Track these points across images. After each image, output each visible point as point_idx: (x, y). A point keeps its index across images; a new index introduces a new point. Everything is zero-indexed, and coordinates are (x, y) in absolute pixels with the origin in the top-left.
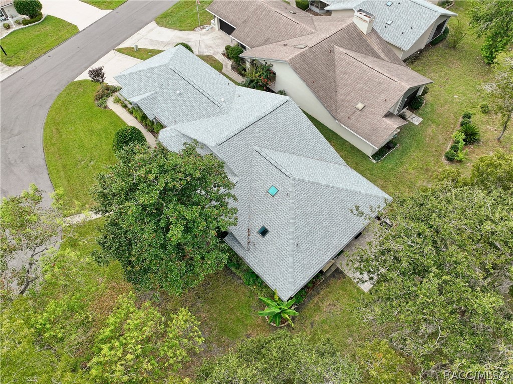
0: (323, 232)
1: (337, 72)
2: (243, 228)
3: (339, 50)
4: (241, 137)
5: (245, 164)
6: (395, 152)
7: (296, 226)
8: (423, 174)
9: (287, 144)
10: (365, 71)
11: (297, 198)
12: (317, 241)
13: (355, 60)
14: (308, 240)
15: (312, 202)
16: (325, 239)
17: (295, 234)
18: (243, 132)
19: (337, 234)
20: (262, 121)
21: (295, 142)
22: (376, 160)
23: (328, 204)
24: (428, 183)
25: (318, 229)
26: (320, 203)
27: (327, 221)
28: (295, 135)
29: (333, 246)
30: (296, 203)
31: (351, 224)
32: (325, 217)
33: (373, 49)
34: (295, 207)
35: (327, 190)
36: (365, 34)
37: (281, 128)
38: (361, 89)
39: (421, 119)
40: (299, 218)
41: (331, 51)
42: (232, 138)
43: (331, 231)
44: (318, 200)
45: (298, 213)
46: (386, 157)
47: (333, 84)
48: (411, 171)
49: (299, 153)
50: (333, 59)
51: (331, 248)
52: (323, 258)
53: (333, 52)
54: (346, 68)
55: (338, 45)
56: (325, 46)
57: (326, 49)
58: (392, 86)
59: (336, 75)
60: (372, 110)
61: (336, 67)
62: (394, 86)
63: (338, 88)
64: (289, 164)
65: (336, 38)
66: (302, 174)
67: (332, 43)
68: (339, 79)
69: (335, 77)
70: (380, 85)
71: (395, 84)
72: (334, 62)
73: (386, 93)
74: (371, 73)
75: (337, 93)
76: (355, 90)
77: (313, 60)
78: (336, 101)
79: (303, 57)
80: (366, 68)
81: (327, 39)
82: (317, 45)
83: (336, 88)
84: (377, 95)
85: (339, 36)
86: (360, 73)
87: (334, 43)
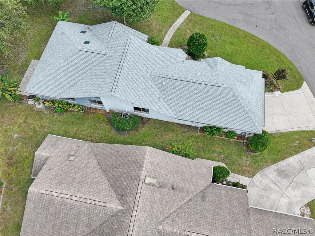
0: (54, 48)
3: (115, 206)
10: (79, 191)
21: (93, 78)
25: (57, 46)
26: (60, 54)
29: (48, 48)
41: (122, 197)
43: (51, 51)
44: (62, 54)
45: (68, 41)
52: (51, 41)
53: (119, 200)
54: (98, 188)
55: (120, 214)
56: (129, 199)
57: (127, 195)
58: (47, 184)
59: (106, 178)
60: (61, 159)
61: (110, 185)
62: (45, 185)
63: (98, 166)
64: (87, 59)
65: (126, 220)
66: (76, 58)
67: (125, 209)
68: (101, 175)
69: (106, 175)
70: (59, 181)
71: (44, 187)
72: (114, 190)
73: (51, 176)
74: (71, 191)
75: (97, 162)
76: (82, 170)
77: (130, 172)
78: (95, 156)
79: (139, 164)
80: (78, 194)
81: (132, 209)
82: (136, 191)
83: (100, 166)
84: (60, 172)
85: (124, 226)
86: (83, 187)
87: (124, 211)
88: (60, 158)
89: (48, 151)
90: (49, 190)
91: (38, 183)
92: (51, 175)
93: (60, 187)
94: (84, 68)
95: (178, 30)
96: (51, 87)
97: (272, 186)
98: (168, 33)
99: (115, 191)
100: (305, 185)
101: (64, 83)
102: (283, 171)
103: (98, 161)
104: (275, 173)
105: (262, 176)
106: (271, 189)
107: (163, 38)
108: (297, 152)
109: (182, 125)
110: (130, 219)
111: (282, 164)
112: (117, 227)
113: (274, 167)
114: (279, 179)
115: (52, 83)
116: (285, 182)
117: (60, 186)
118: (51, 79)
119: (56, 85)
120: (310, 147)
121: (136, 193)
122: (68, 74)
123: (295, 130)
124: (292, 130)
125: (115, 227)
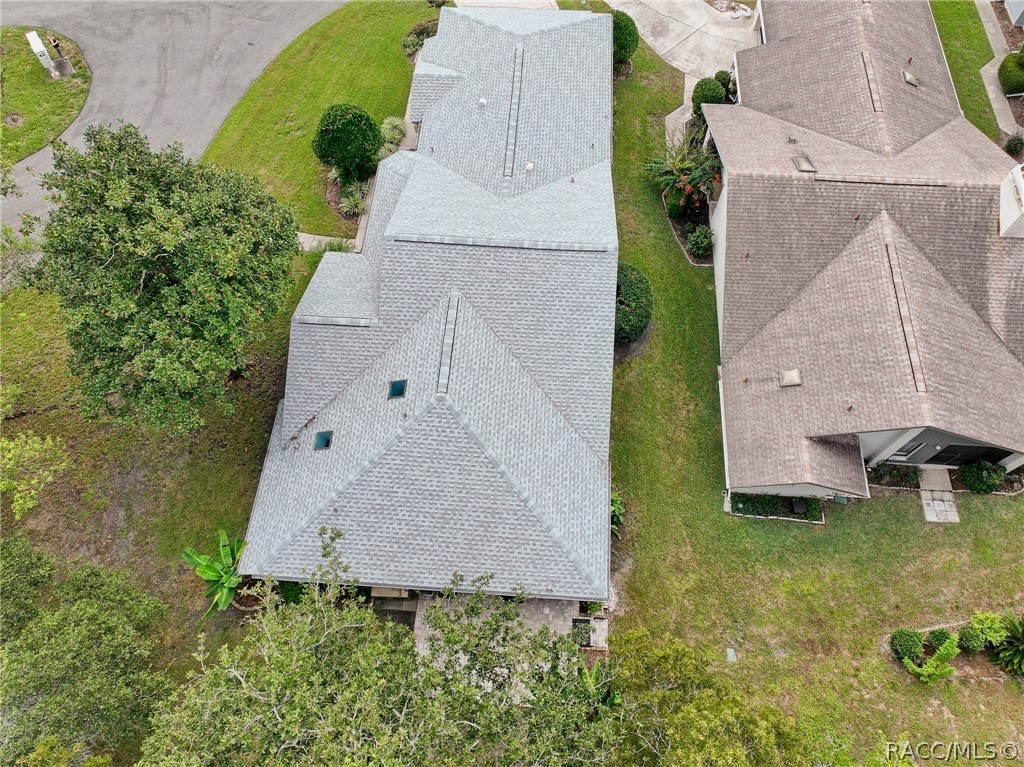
0: (404, 531)
1: (829, 271)
2: (308, 408)
3: (884, 227)
4: (447, 255)
5: (410, 307)
6: (795, 529)
7: (365, 478)
8: (798, 619)
9: (522, 330)
10: (882, 313)
11: (413, 436)
12: (378, 534)
13: (889, 274)
14: (365, 518)
15: (436, 465)
16: (396, 546)
17: (350, 490)
18: (460, 247)
19: (425, 556)
20: (516, 255)
21: (541, 340)
22: (735, 509)
23: (463, 495)
24: (784, 646)
25: (400, 517)
26: (448, 480)
27: (430, 519)
28: (554, 327)
29: (400, 569)
30: (404, 444)
31: (471, 565)
32: (433, 510)
33: (984, 281)
34: (394, 448)
35: (484, 469)
36: (1002, 233)
37: (539, 294)
38: (832, 345)
39: (954, 518)
40: (384, 470)
41: (860, 219)
42: (430, 245)
43: (420, 542)
44: (451, 471)
45: (389, 461)
46: (762, 521)
47: (790, 290)
48: (781, 594)
49: (529, 364)
50: (848, 239)
51: (392, 567)
52: (361, 570)
53: (866, 224)
54: (853, 278)
55: (897, 216)
56: (860, 198)
57: (853, 206)
58: (897, 390)
59: (818, 276)
60: (804, 404)
61: (836, 259)
62: (903, 395)
63: (792, 307)
64: (476, 367)
65: (908, 198)
66: (472, 404)
67: (884, 204)
68: (815, 288)
69: (811, 278)
70: (875, 369)
71: (909, 393)
72: (844, 245)
73: (868, 395)
74: (889, 328)
75: (780, 315)
76: (817, 337)
77: (796, 210)
78: (761, 329)
79: (776, 189)
80: (890, 309)
81: (881, 186)
82: (839, 184)
83: (788, 303)
84: (847, 382)
85: (921, 198)
86: (867, 309)
87: (890, 205)
88: (801, 407)
89: (792, 450)
90: (910, 378)
91: (903, 415)
92: (865, 398)
93: (890, 358)
94: (505, 378)
96: (579, 497)
99: (848, 243)
101: (561, 448)
102: (654, 28)
103: (776, 315)
106: (698, 48)
110: (901, 187)
112: (926, 217)
114: (672, 34)
115: (563, 490)
116: (675, 27)
117: (888, 360)
118: (551, 494)
119: (567, 475)
121: (844, 184)
122: (529, 432)
125: (927, 221)
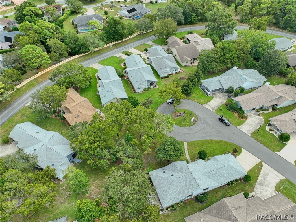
2: (166, 169)
7: (162, 177)
18: (190, 172)
20: (193, 178)
28: (188, 187)
34: (166, 178)
35: (169, 188)
37: (191, 183)
41: (230, 220)
56: (233, 218)
59: (219, 218)
61: (223, 219)
64: (179, 181)
68: (217, 218)
72: (225, 219)
77: (225, 210)
78: (207, 214)
79: (226, 206)
81: (237, 220)
83: (213, 216)
95: (188, 151)
96: (172, 200)
97: (262, 190)
98: (186, 155)
100: (269, 184)
102: (261, 183)
103: (210, 215)
104: (259, 186)
105: (256, 189)
106: (262, 192)
107: (186, 158)
108: (259, 174)
109: (220, 187)
111: (258, 181)
113: (257, 184)
114: (261, 187)
115: (172, 197)
116: (264, 187)
118: (170, 196)
119: (174, 197)
120: (261, 170)
121: (233, 215)
123: (252, 167)
124: (252, 168)
